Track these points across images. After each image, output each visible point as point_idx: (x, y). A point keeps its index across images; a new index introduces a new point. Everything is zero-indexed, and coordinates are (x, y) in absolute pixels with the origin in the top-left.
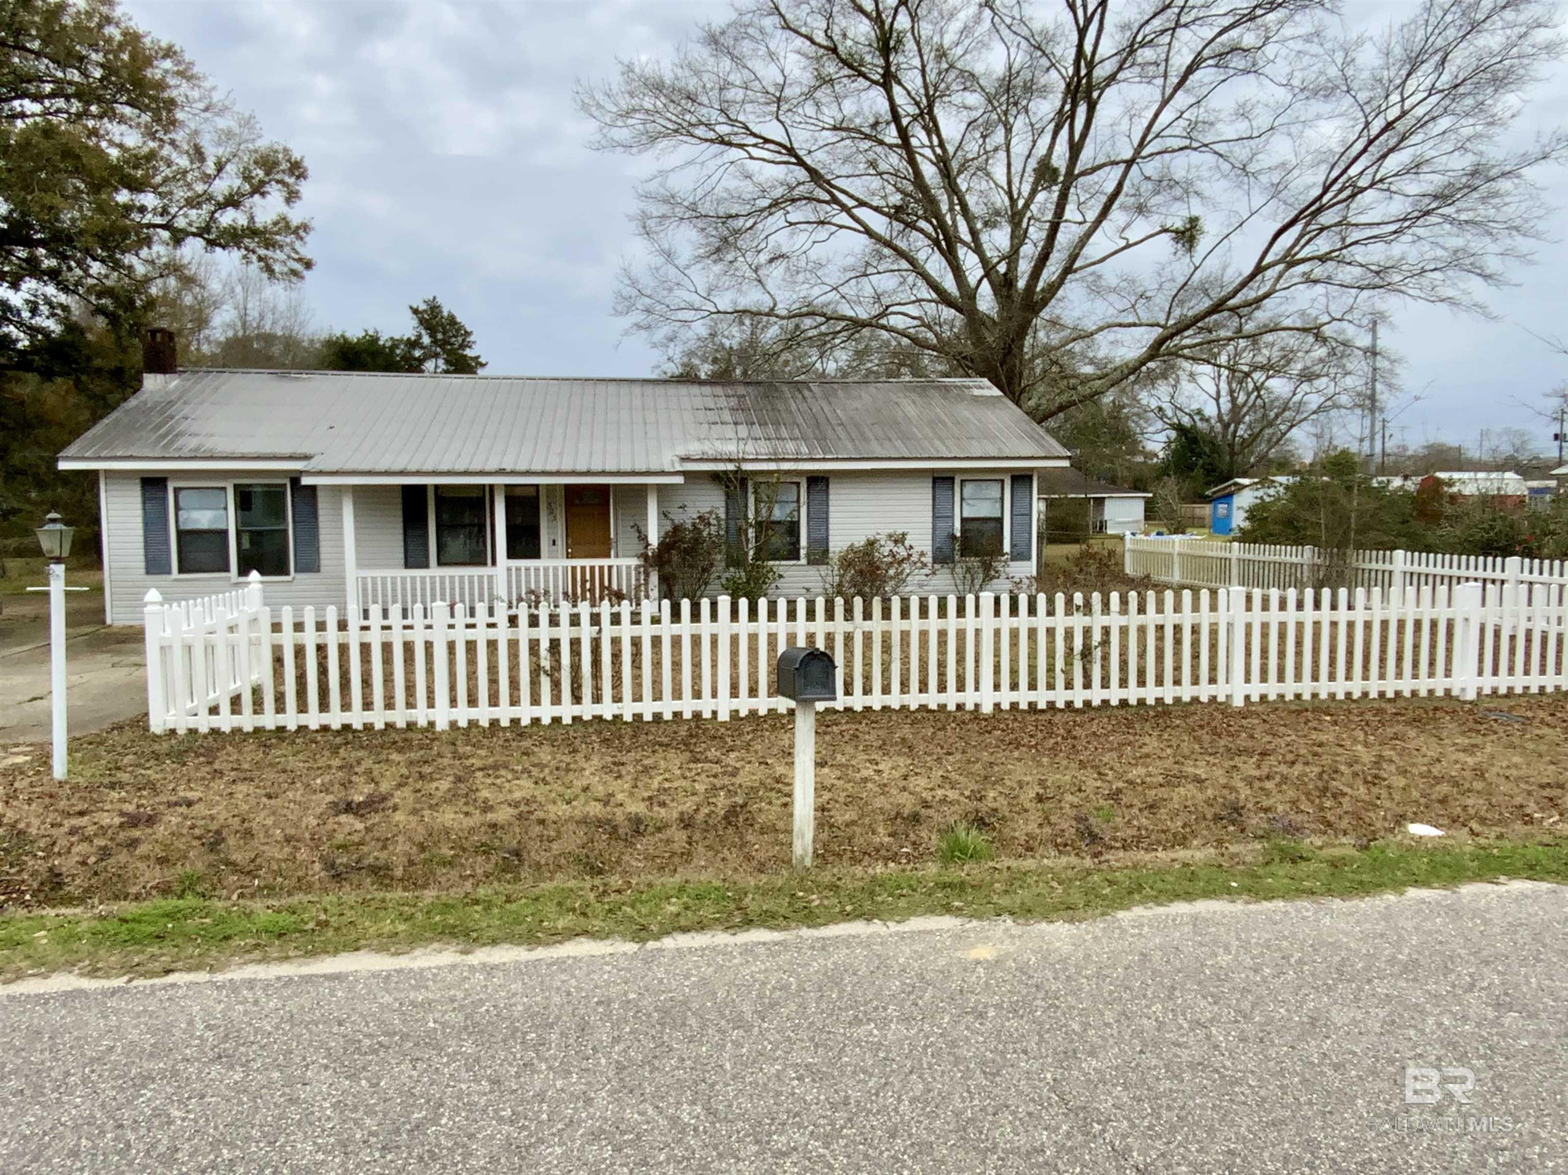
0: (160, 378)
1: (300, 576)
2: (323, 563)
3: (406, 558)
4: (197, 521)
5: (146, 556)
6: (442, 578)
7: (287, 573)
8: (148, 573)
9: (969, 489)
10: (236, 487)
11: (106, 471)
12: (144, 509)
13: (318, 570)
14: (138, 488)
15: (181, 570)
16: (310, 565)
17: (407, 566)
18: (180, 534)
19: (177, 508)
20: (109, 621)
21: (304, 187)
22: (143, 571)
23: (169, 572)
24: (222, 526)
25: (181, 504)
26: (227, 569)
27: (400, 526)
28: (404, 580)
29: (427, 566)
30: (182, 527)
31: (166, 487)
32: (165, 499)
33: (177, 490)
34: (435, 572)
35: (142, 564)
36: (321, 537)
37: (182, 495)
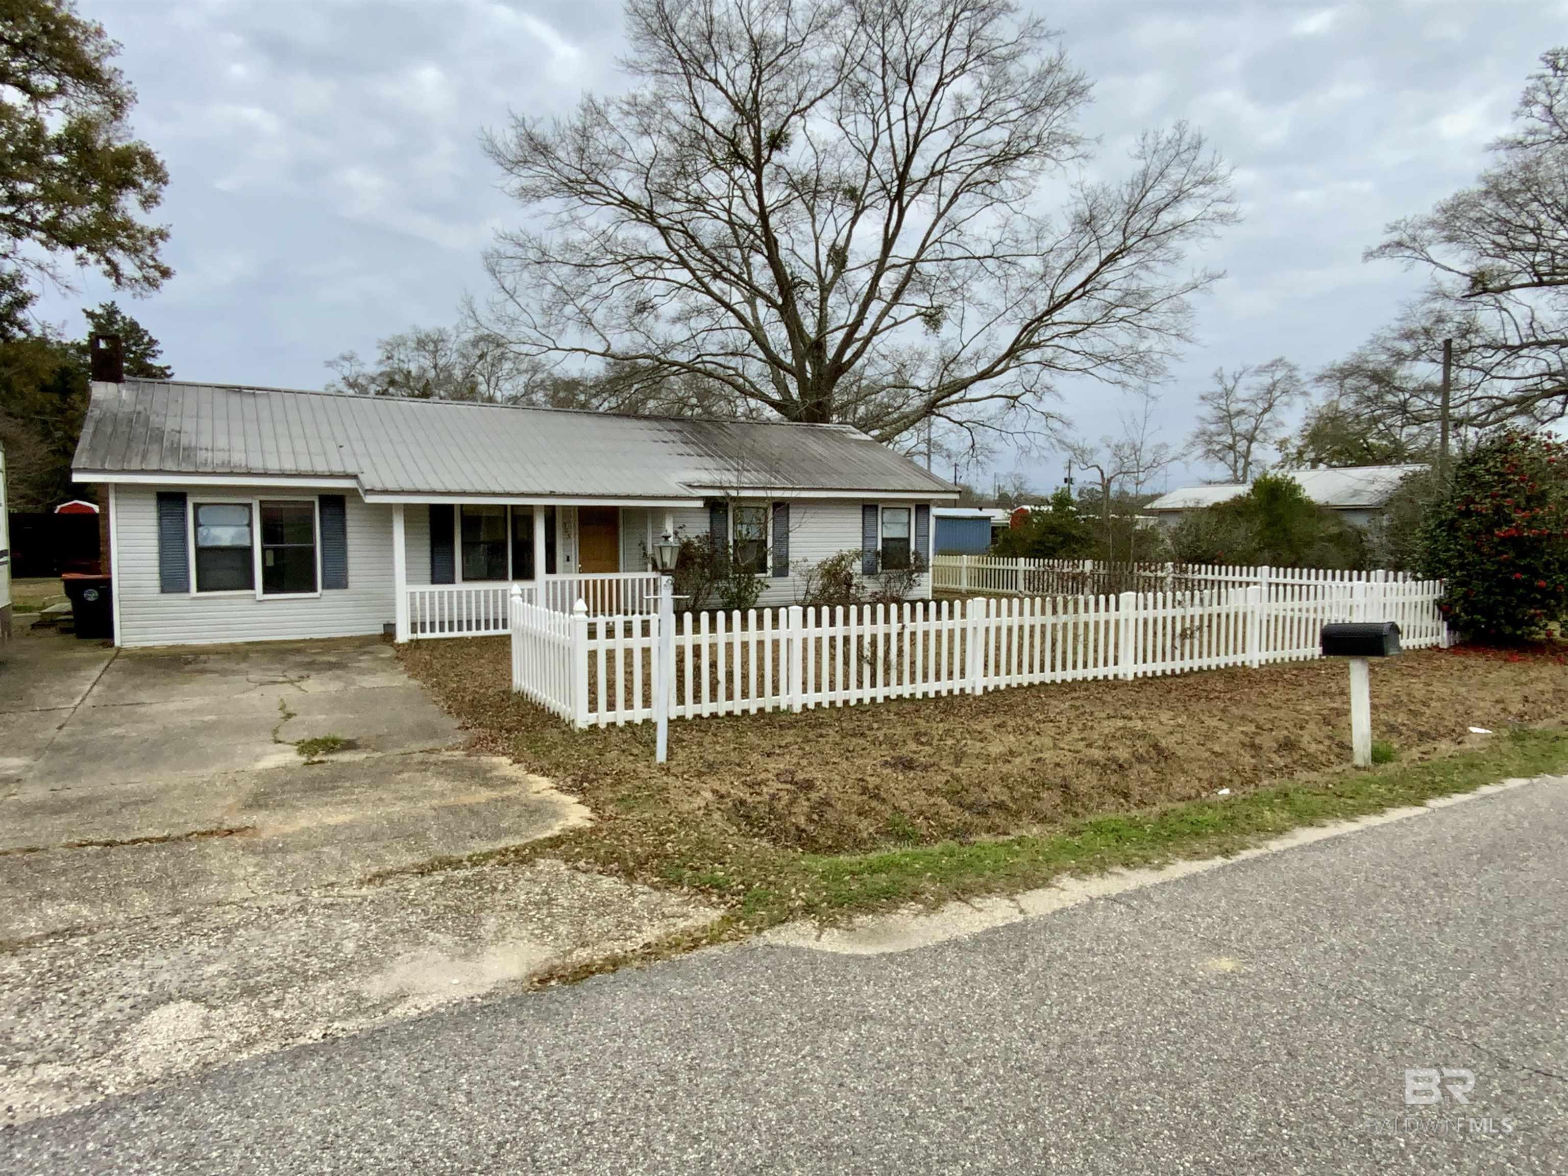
0: (111, 387)
1: (327, 592)
2: (350, 579)
3: (433, 574)
4: (219, 538)
5: (161, 573)
6: (469, 594)
7: (313, 589)
8: (163, 591)
9: (887, 514)
10: (261, 502)
11: (117, 485)
12: (160, 525)
13: (345, 586)
14: (154, 502)
15: (200, 589)
16: (338, 581)
17: (433, 582)
18: (199, 551)
19: (197, 525)
20: (117, 642)
21: (166, 193)
22: (158, 589)
23: (187, 590)
24: (247, 543)
25: (201, 521)
26: (251, 586)
27: (428, 542)
28: (432, 595)
29: (452, 581)
30: (202, 544)
31: (184, 504)
32: (184, 515)
33: (197, 506)
34: (460, 587)
35: (157, 583)
36: (350, 554)
37: (201, 510)
